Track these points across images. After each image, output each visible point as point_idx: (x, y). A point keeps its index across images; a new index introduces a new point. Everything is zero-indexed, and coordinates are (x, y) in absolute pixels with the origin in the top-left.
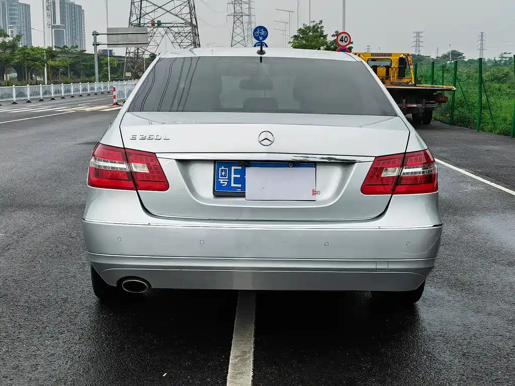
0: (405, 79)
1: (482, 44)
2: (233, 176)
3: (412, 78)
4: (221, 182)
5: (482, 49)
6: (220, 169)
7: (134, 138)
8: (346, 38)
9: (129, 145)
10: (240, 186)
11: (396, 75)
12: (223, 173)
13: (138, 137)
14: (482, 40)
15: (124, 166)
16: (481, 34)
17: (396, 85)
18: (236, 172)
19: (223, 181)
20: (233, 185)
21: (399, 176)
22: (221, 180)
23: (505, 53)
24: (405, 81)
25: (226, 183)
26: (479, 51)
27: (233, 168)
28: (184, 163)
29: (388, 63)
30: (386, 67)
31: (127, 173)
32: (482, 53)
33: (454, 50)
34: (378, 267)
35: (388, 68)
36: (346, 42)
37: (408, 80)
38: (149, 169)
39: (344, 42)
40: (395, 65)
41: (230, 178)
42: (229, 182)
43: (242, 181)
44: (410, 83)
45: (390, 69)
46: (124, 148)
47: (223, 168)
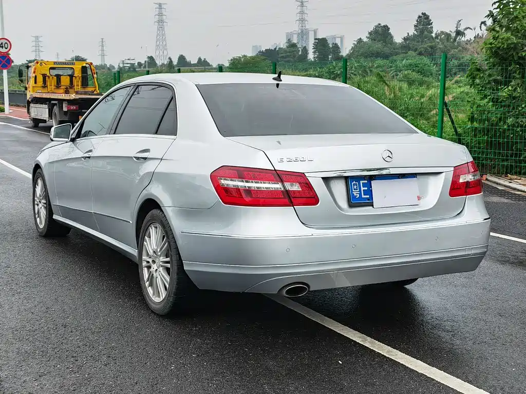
0: (89, 88)
1: (103, 50)
2: (362, 189)
3: (96, 87)
4: (355, 195)
5: (103, 55)
6: (353, 183)
7: (282, 161)
8: (6, 44)
9: (279, 167)
10: (368, 196)
11: (80, 84)
12: (355, 187)
13: (285, 160)
14: (103, 46)
15: (278, 186)
16: (101, 40)
17: (81, 94)
18: (364, 185)
20: (363, 196)
22: (355, 193)
23: (129, 59)
24: (90, 89)
25: (358, 195)
26: (100, 56)
27: (361, 182)
28: (326, 180)
29: (70, 72)
30: (69, 75)
31: (282, 191)
32: (103, 59)
33: (77, 55)
34: (466, 253)
35: (71, 76)
36: (6, 48)
37: (93, 89)
38: (301, 187)
39: (4, 48)
40: (78, 73)
41: (360, 191)
42: (360, 194)
43: (369, 192)
44: (95, 92)
45: (74, 78)
46: (275, 170)
47: (354, 183)
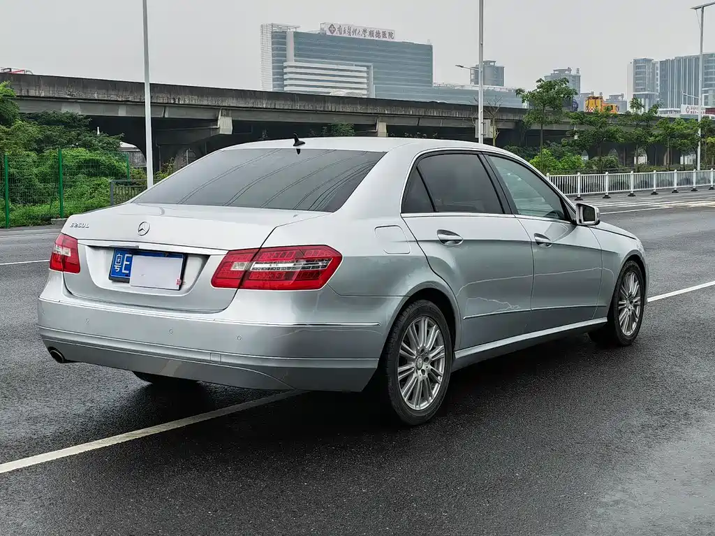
2: (125, 262)
6: (117, 256)
10: (127, 272)
12: (119, 260)
18: (127, 259)
19: (117, 267)
20: (123, 271)
21: (246, 272)
25: (119, 269)
27: (126, 255)
34: (212, 359)
38: (71, 253)
41: (122, 265)
43: (129, 267)
